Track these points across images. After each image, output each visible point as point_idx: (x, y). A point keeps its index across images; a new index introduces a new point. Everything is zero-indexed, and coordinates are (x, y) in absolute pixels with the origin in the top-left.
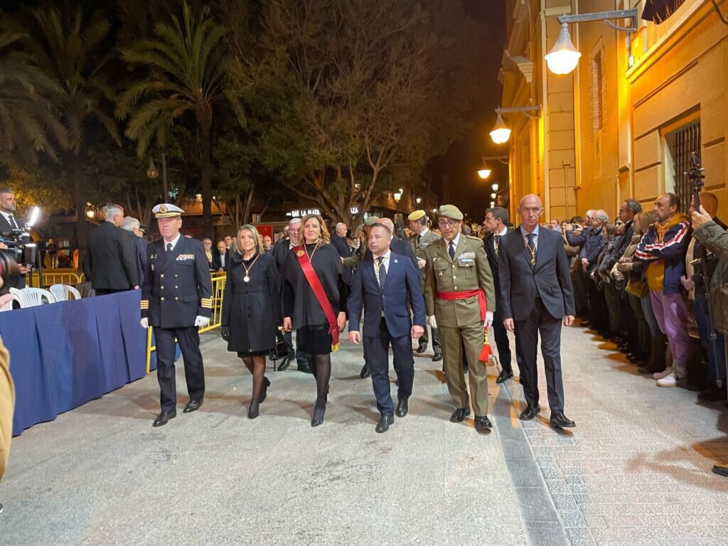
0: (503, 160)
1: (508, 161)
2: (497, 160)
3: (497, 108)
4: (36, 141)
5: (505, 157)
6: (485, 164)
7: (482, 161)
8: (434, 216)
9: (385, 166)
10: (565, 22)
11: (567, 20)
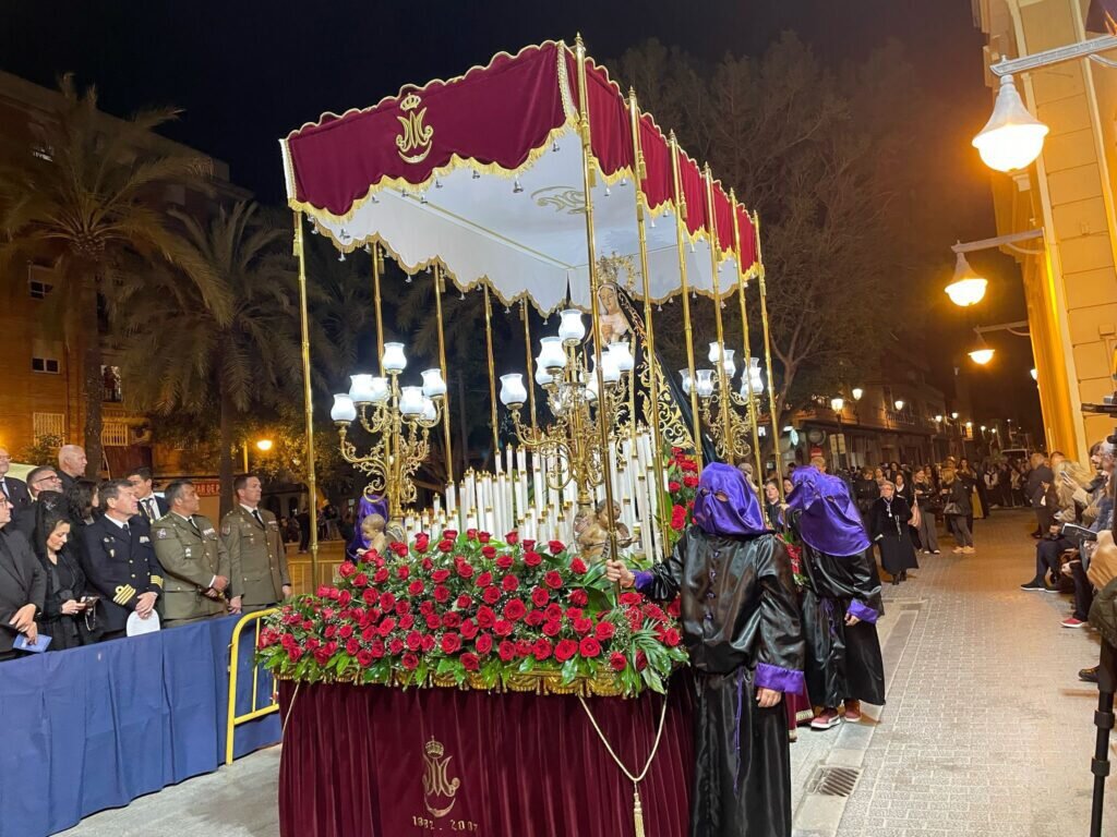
0: (1017, 329)
1: (1028, 331)
2: (1006, 330)
3: (955, 243)
4: (293, 370)
5: (1020, 324)
6: (982, 340)
7: (976, 335)
8: (938, 428)
9: (803, 356)
10: (1006, 73)
11: (1010, 68)
